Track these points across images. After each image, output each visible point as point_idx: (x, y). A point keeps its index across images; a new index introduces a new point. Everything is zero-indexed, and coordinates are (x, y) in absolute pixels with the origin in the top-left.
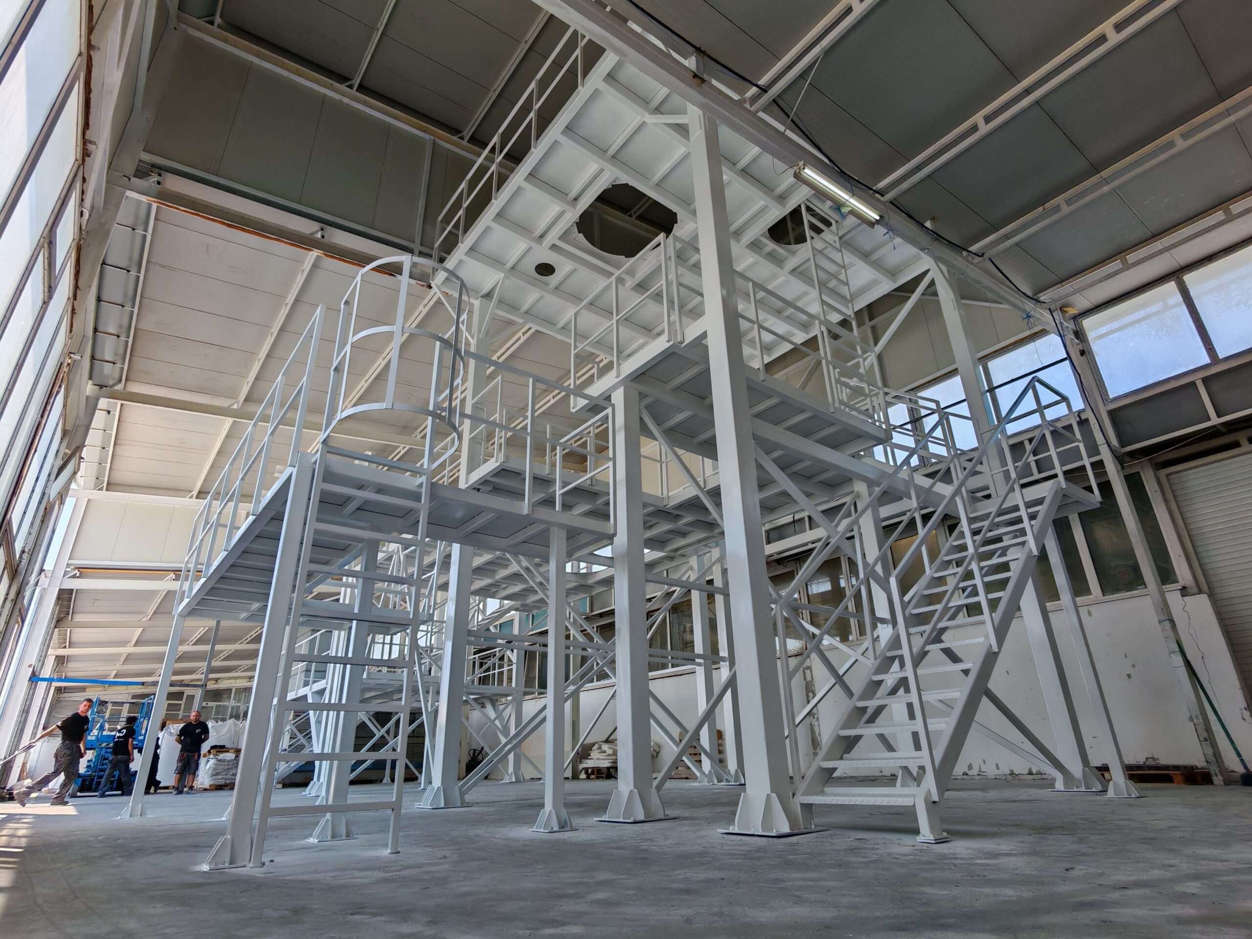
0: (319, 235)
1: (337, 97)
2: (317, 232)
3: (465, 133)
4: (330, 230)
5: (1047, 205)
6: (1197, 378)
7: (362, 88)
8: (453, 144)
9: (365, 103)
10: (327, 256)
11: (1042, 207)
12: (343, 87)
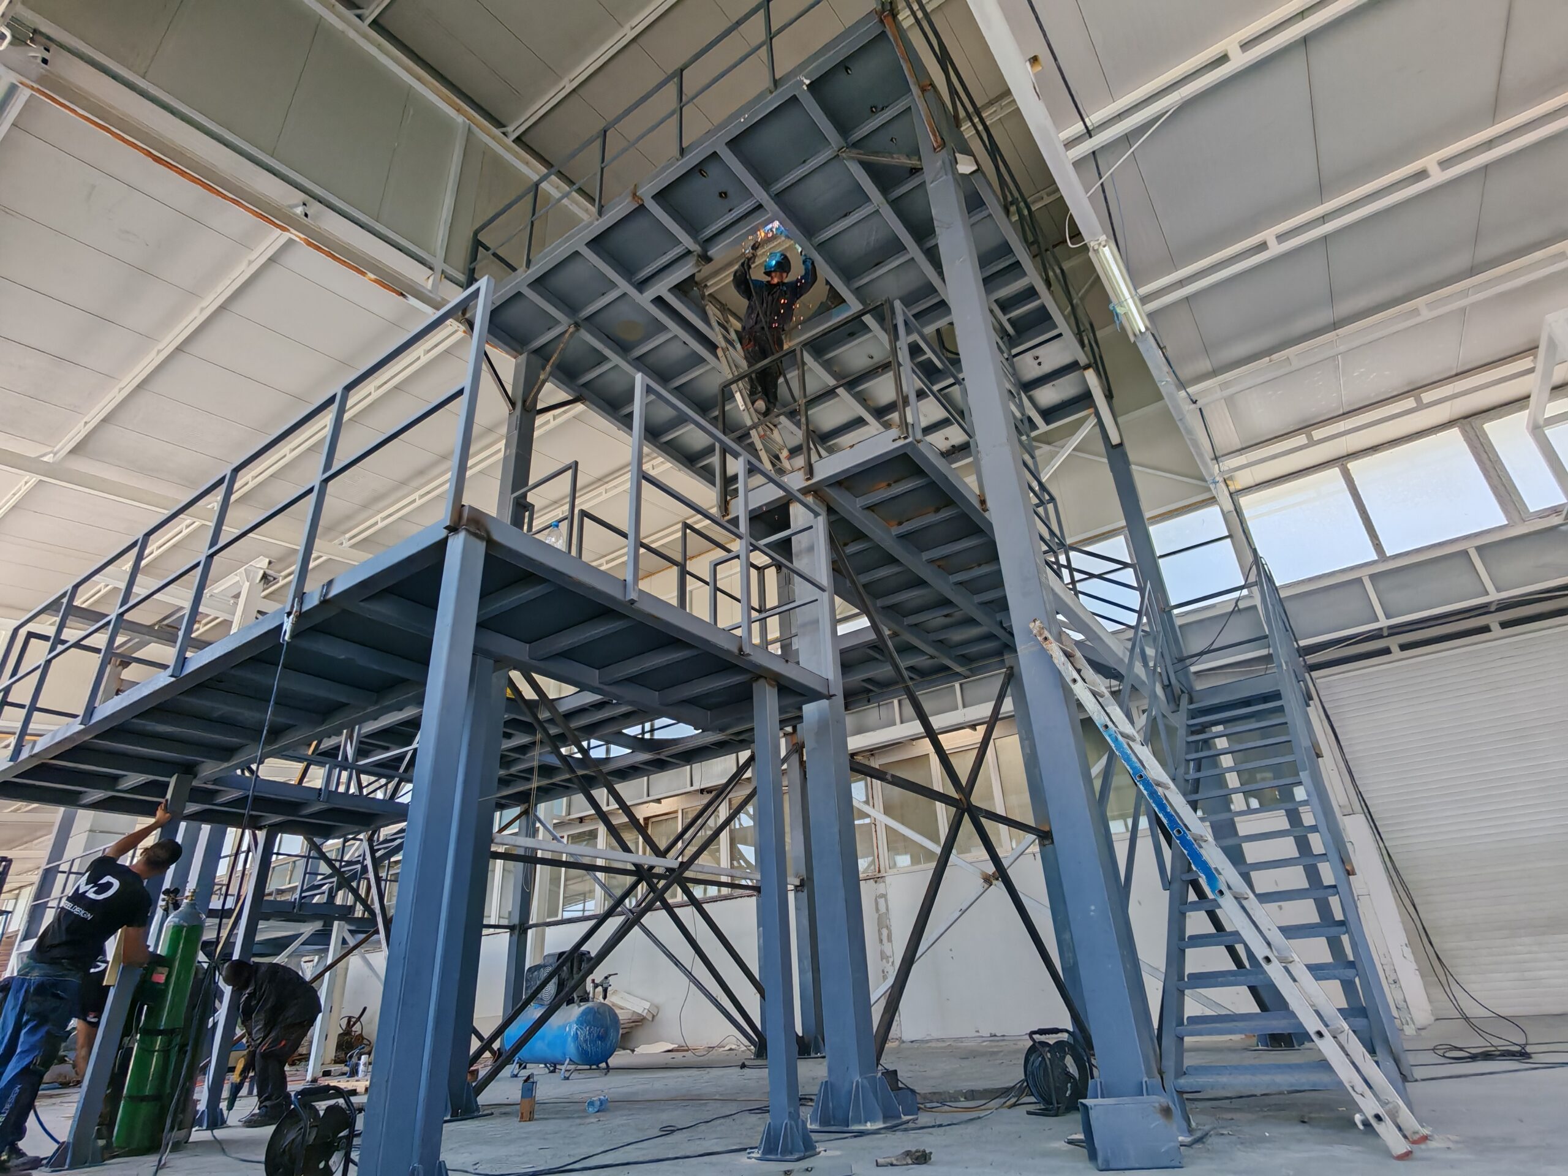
0: (299, 210)
1: (339, 25)
2: (297, 206)
3: (510, 129)
4: (315, 207)
5: (1274, 356)
6: (1364, 573)
7: (375, 24)
8: (494, 138)
9: (379, 47)
10: (309, 244)
11: (1267, 359)
12: (349, 14)
